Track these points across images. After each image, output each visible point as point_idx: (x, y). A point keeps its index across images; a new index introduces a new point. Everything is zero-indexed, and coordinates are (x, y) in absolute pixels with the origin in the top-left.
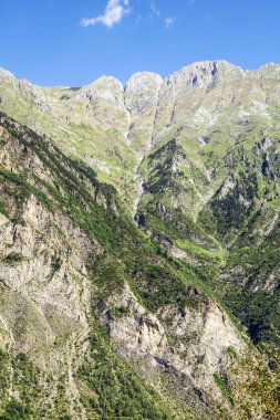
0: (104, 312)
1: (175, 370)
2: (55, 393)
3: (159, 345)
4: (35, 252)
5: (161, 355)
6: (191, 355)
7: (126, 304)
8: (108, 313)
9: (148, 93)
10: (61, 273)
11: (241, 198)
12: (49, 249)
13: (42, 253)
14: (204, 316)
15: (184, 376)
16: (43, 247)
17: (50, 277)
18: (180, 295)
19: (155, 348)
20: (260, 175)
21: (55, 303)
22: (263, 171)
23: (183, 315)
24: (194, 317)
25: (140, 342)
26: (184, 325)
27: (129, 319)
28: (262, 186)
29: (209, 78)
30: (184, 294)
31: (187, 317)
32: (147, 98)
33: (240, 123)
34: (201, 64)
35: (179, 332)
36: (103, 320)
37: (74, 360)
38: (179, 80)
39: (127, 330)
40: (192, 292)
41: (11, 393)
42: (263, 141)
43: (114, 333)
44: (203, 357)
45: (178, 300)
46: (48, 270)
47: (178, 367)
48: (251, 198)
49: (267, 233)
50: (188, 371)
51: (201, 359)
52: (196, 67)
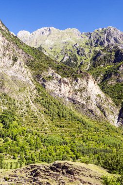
0: (41, 79)
1: (78, 102)
2: (25, 108)
3: (70, 92)
4: (4, 55)
5: (70, 97)
6: (84, 97)
7: (51, 75)
8: (43, 79)
9: (26, 37)
10: (18, 62)
11: (72, 61)
12: (11, 53)
13: (7, 55)
14: (87, 81)
15: (83, 104)
16: (7, 52)
17: (13, 65)
18: (74, 73)
19: (68, 94)
20: (77, 55)
21: (16, 75)
22: (78, 53)
23: (77, 81)
24: (82, 81)
25: (60, 90)
26: (78, 85)
27: (54, 81)
28: (79, 58)
29: (48, 33)
30: (75, 73)
31: (79, 81)
32: (25, 39)
33: (63, 43)
34: (45, 28)
35: (76, 88)
36: (40, 82)
37: (31, 97)
38: (37, 33)
39: (53, 85)
40: (79, 72)
41: (3, 108)
42: (76, 44)
43: (47, 87)
44: (89, 97)
45: (73, 75)
46: (11, 62)
47: (80, 101)
48: (76, 61)
49: (87, 70)
50: (84, 102)
51: (89, 98)
52: (43, 29)
